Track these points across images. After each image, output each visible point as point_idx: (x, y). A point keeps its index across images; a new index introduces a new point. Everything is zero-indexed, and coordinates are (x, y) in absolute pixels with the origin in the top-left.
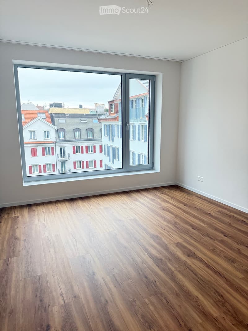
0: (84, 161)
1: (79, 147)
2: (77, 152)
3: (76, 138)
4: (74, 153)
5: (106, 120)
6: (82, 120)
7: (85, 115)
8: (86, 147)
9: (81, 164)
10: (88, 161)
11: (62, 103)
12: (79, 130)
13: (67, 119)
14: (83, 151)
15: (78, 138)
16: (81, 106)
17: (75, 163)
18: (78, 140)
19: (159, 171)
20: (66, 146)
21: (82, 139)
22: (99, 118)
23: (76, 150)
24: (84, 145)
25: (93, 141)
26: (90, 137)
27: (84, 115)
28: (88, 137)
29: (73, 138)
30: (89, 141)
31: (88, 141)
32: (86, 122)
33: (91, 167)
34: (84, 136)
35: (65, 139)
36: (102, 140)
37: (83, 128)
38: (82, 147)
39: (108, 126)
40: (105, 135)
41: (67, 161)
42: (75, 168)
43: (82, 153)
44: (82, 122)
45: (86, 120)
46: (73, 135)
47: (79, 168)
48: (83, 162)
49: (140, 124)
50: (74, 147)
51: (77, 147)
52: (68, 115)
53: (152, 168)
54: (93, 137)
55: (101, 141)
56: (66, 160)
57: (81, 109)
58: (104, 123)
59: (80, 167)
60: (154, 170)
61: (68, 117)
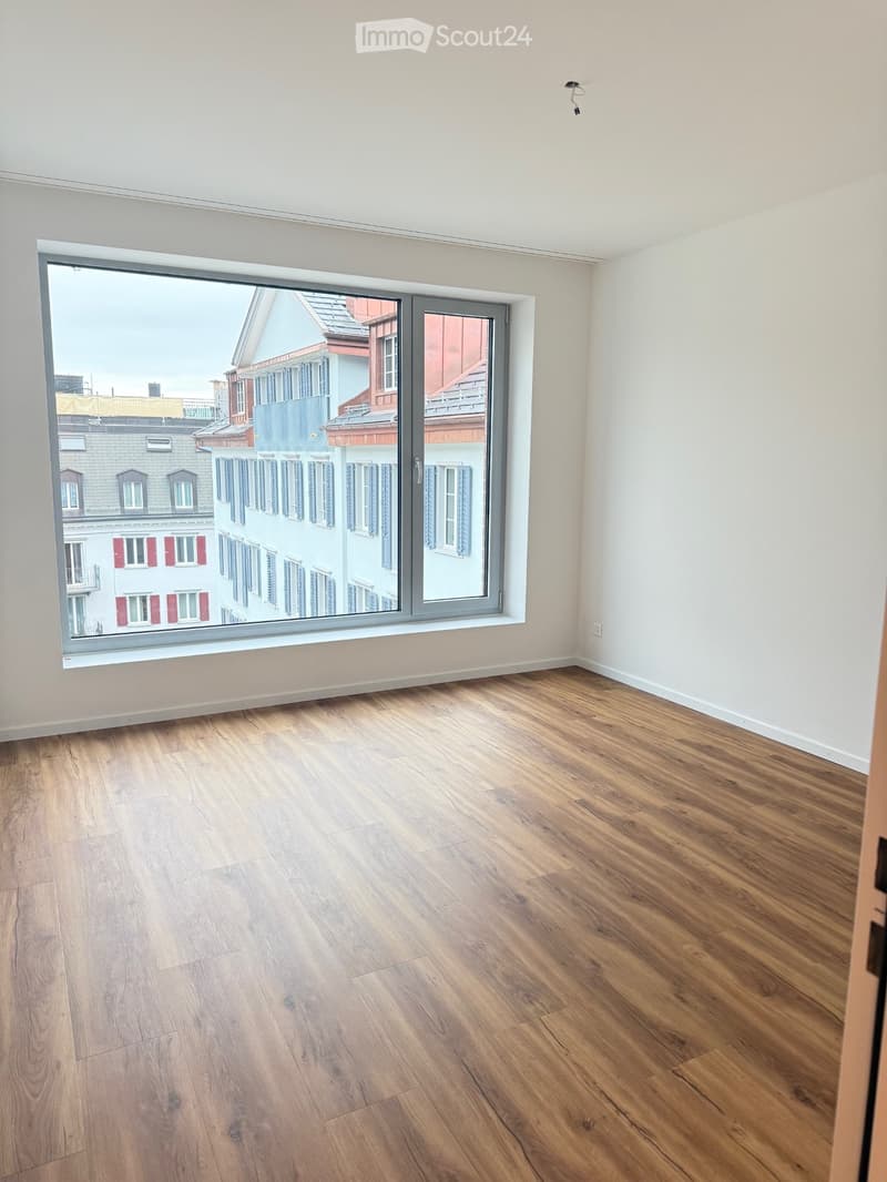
0: (158, 596)
1: (140, 541)
2: (131, 561)
3: (126, 508)
4: (119, 563)
5: (218, 439)
6: (152, 441)
7: (167, 423)
8: (169, 541)
9: (150, 604)
10: (174, 596)
11: (82, 377)
12: (140, 478)
13: (94, 435)
14: (155, 557)
15: (134, 506)
16: (154, 390)
17: (121, 602)
18: (134, 516)
19: (521, 619)
20: (85, 539)
21: (150, 512)
22: (198, 433)
23: (125, 553)
24: (160, 531)
25: (196, 520)
26: (184, 506)
27: (161, 424)
28: (173, 504)
29: (113, 508)
30: (178, 521)
31: (173, 521)
32: (168, 447)
33: (189, 618)
34: (159, 502)
35: (83, 512)
36: (212, 517)
37: (157, 469)
38: (152, 542)
39: (229, 463)
40: (219, 498)
41: (88, 593)
42: (122, 621)
43: (153, 562)
44: (150, 446)
45: (167, 442)
46: (117, 495)
47: (140, 622)
48: (155, 599)
49: (316, 458)
50: (118, 543)
51: (130, 542)
52: (97, 422)
53: (500, 610)
54: (195, 503)
55: (209, 520)
56: (87, 590)
57: (154, 399)
58: (219, 453)
59: (145, 618)
60: (508, 615)
61: (95, 429)
